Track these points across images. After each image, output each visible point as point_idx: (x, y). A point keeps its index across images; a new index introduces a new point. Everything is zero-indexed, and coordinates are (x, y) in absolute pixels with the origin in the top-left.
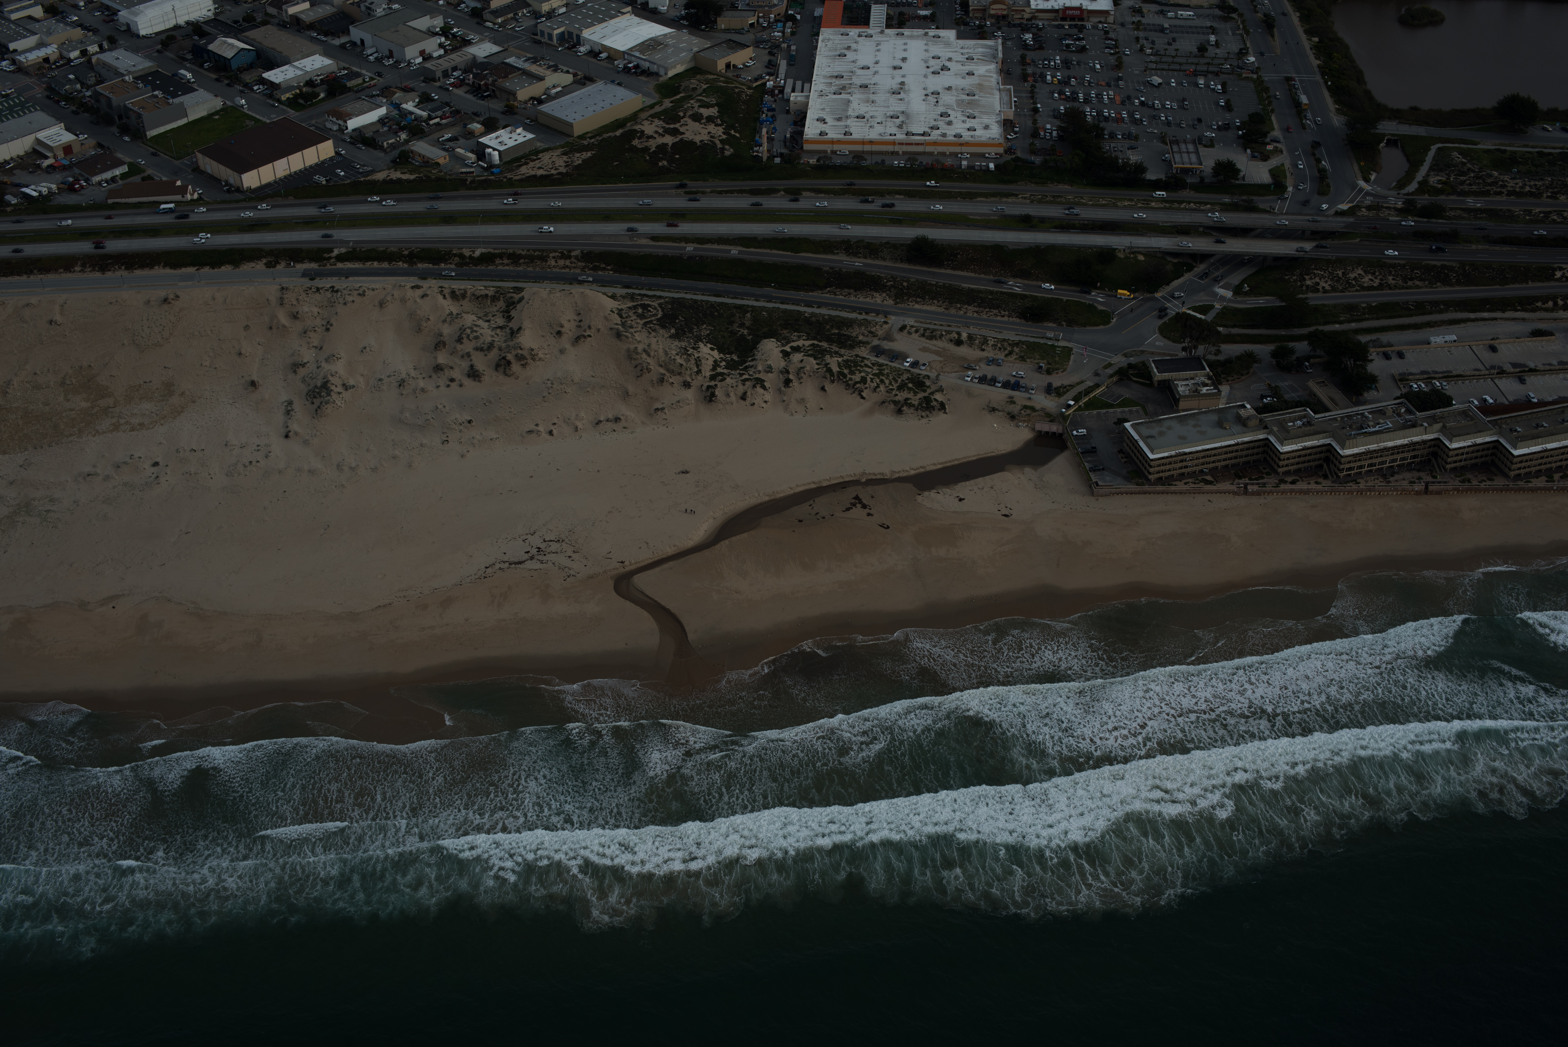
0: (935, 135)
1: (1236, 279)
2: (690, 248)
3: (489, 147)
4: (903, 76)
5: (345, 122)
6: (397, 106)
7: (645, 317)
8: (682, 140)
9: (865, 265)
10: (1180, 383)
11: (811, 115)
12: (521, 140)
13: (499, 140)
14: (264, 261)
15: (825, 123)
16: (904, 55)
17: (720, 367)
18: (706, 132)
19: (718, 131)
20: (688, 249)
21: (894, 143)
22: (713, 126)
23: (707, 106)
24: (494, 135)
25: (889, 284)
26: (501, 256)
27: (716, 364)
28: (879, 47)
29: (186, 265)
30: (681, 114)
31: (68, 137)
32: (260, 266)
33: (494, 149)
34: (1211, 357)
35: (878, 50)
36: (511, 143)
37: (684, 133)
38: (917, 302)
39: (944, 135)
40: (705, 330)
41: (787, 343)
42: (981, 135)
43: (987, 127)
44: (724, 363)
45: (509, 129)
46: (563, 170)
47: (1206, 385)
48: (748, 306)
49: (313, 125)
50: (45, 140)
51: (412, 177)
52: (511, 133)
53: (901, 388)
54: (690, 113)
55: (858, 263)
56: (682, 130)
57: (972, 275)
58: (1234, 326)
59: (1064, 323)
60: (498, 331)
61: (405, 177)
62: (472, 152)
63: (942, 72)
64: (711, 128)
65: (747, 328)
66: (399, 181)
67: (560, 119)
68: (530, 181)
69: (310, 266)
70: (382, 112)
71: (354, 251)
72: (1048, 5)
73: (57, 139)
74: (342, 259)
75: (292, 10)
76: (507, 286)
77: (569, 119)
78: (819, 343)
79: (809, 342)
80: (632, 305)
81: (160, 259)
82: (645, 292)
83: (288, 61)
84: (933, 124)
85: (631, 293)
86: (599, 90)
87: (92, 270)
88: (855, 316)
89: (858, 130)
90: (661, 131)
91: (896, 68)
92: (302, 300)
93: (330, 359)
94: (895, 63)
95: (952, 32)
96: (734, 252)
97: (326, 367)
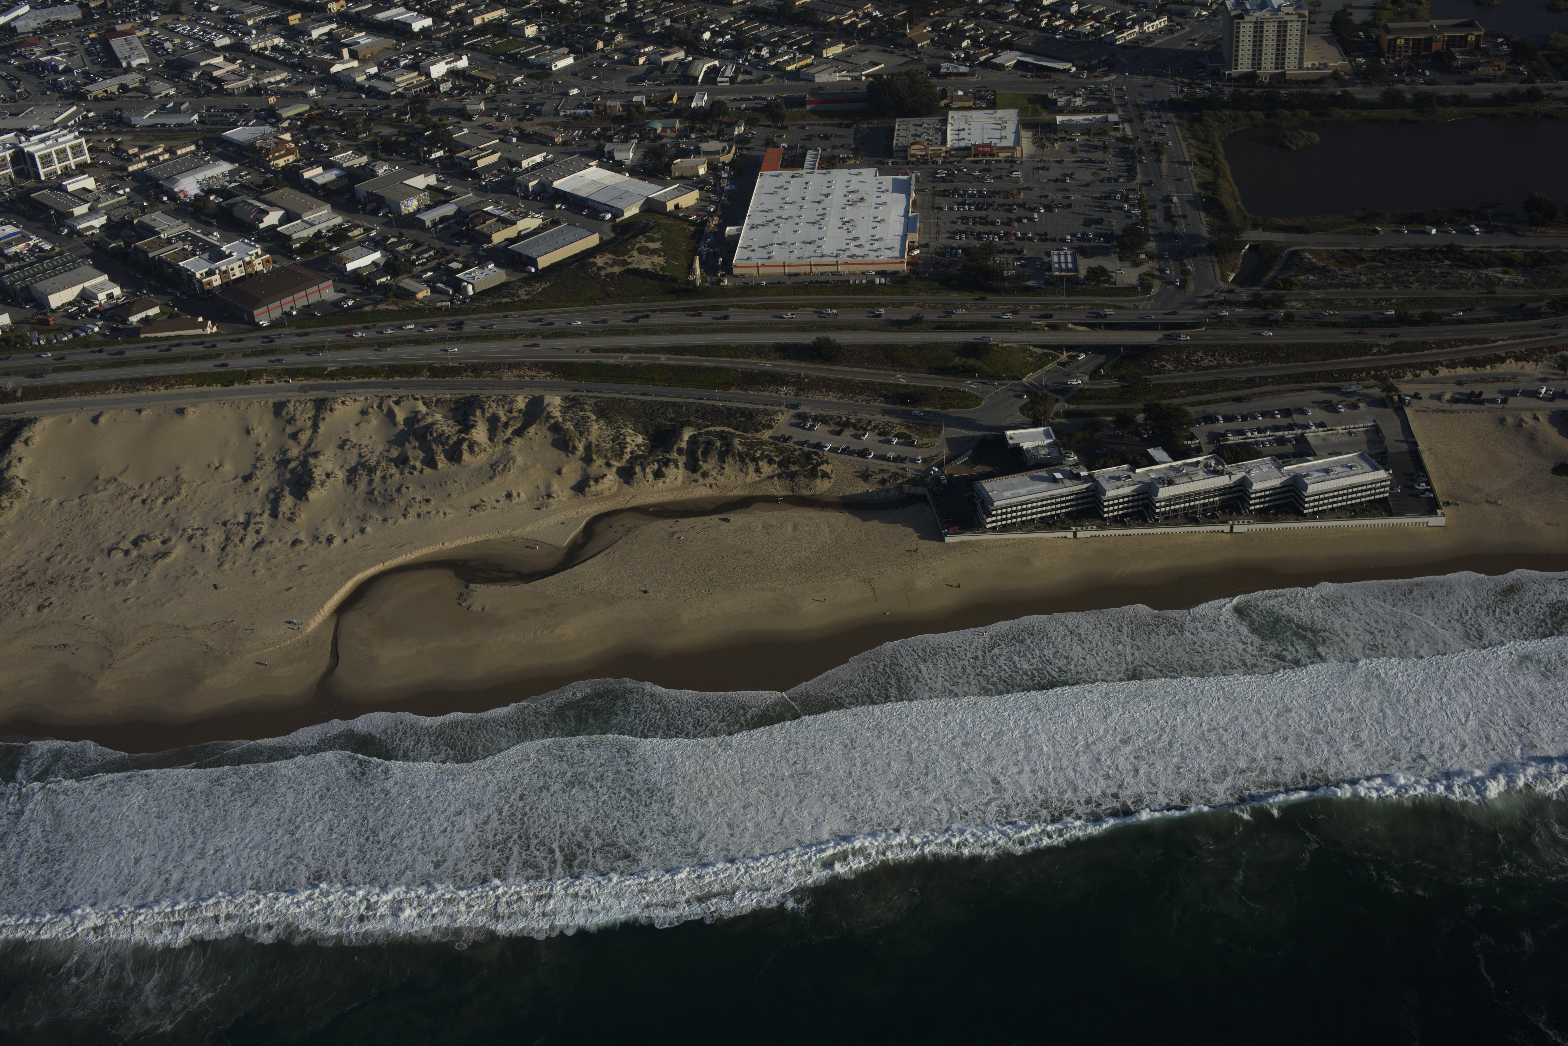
0: (845, 257)
1: (1094, 365)
2: (626, 357)
3: (465, 281)
4: (824, 209)
5: (345, 265)
6: (391, 251)
8: (628, 269)
9: (774, 365)
11: (741, 244)
12: (491, 274)
13: (473, 275)
14: (266, 379)
15: (753, 250)
16: (828, 191)
17: (641, 450)
18: (649, 261)
19: (661, 261)
20: (624, 358)
21: (809, 265)
22: (656, 256)
23: (653, 240)
24: (469, 271)
25: (793, 380)
26: (466, 368)
28: (807, 185)
30: (630, 248)
32: (262, 383)
33: (468, 283)
35: (806, 188)
36: (483, 277)
37: (630, 263)
39: (852, 256)
41: (700, 429)
42: (884, 255)
43: (887, 248)
44: (644, 447)
45: (482, 266)
46: (525, 297)
48: (672, 402)
50: (91, 289)
51: (397, 307)
52: (484, 269)
53: (794, 462)
54: (638, 246)
55: (768, 364)
56: (629, 260)
57: (865, 370)
59: (940, 407)
61: (390, 307)
62: (450, 286)
63: (859, 205)
64: (656, 259)
65: (669, 420)
66: (385, 311)
67: (527, 256)
68: (495, 307)
69: (305, 382)
70: (377, 256)
71: (343, 368)
72: (963, 144)
73: (101, 287)
74: (332, 375)
75: (307, 175)
76: (468, 393)
77: (534, 255)
78: (726, 429)
79: (718, 429)
80: (572, 404)
81: (182, 379)
82: (585, 394)
83: (298, 217)
84: (844, 247)
85: (572, 394)
86: (562, 231)
87: (124, 391)
88: (761, 407)
89: (779, 255)
90: (610, 262)
91: (819, 202)
92: (296, 409)
93: (316, 455)
94: (819, 198)
95: (873, 171)
96: (663, 359)
97: (312, 461)
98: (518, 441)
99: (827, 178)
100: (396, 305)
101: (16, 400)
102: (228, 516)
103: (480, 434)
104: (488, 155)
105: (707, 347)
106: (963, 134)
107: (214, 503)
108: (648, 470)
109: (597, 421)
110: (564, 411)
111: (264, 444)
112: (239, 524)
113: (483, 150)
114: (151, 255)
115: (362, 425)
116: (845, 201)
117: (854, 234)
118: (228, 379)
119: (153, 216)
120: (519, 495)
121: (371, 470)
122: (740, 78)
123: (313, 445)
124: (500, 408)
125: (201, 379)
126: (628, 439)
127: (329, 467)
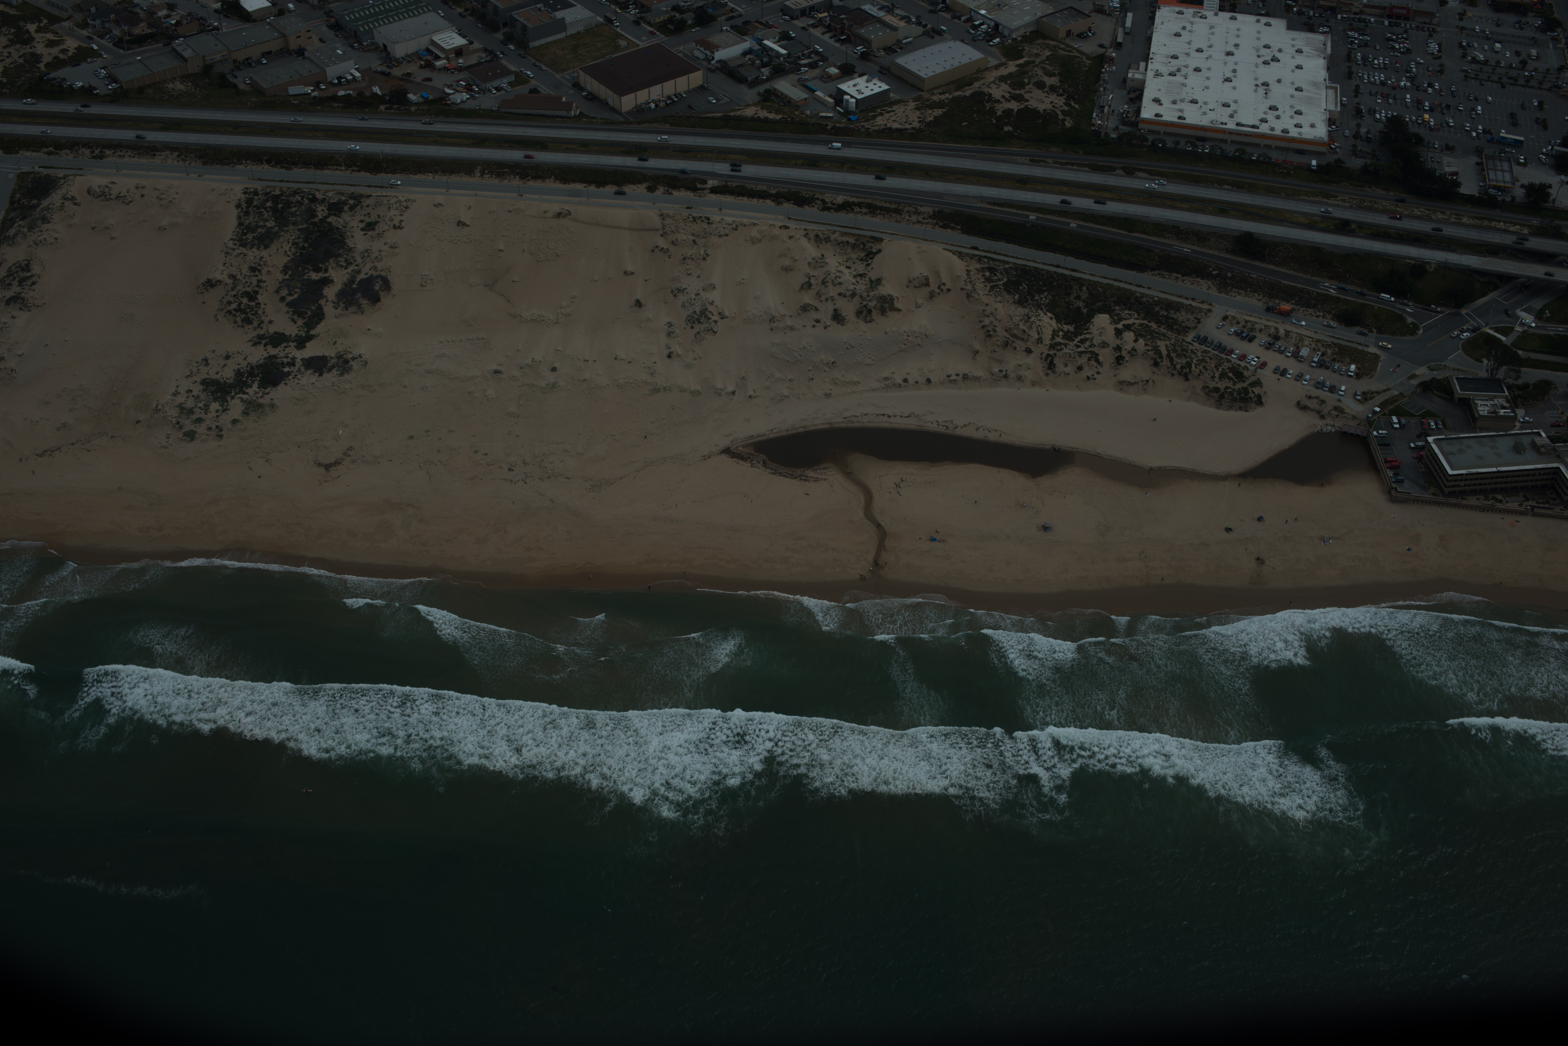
0: (1264, 129)
1: (1538, 304)
2: (1033, 217)
3: (847, 94)
4: (1236, 64)
5: (713, 53)
6: (760, 42)
7: (992, 281)
8: (1026, 107)
9: (1193, 251)
10: (1479, 402)
11: (1148, 94)
12: (877, 90)
13: (858, 88)
14: (644, 185)
15: (1161, 104)
16: (1237, 41)
17: (1059, 336)
18: (1049, 100)
19: (1060, 101)
20: (1031, 217)
21: (1224, 131)
22: (1055, 96)
23: (1050, 75)
24: (851, 83)
25: (1214, 273)
26: (860, 205)
27: (1055, 334)
28: (1213, 30)
29: (574, 181)
30: (1026, 81)
31: (459, 41)
32: (641, 189)
33: (852, 97)
34: (1510, 381)
35: (1213, 34)
36: (868, 93)
37: (1028, 101)
38: (1239, 294)
39: (1272, 129)
40: (1044, 298)
41: (1120, 320)
42: (1308, 133)
43: (1313, 126)
44: (1061, 333)
45: (865, 77)
46: (916, 125)
47: (1504, 408)
48: (1084, 279)
49: (681, 52)
50: (439, 42)
51: (778, 117)
52: (867, 81)
53: (1223, 376)
54: (1035, 80)
55: (1187, 249)
56: (1027, 96)
57: (1291, 272)
58: (1534, 351)
59: (1375, 330)
60: (858, 279)
61: (771, 116)
62: (831, 96)
63: (1272, 64)
64: (1053, 97)
65: (1083, 301)
66: (766, 120)
67: (913, 73)
68: (885, 133)
70: (746, 46)
74: (716, 191)
77: (922, 74)
78: (1148, 324)
79: (1139, 321)
80: (981, 266)
81: (551, 172)
84: (1262, 117)
85: (980, 255)
87: (491, 176)
88: (1183, 301)
89: (1191, 116)
91: (1227, 54)
94: (1228, 49)
95: (1282, 23)
96: (1074, 226)
99: (1234, 24)
100: (777, 113)
116: (1254, 55)
117: (1270, 100)
118: (603, 178)
125: (571, 174)
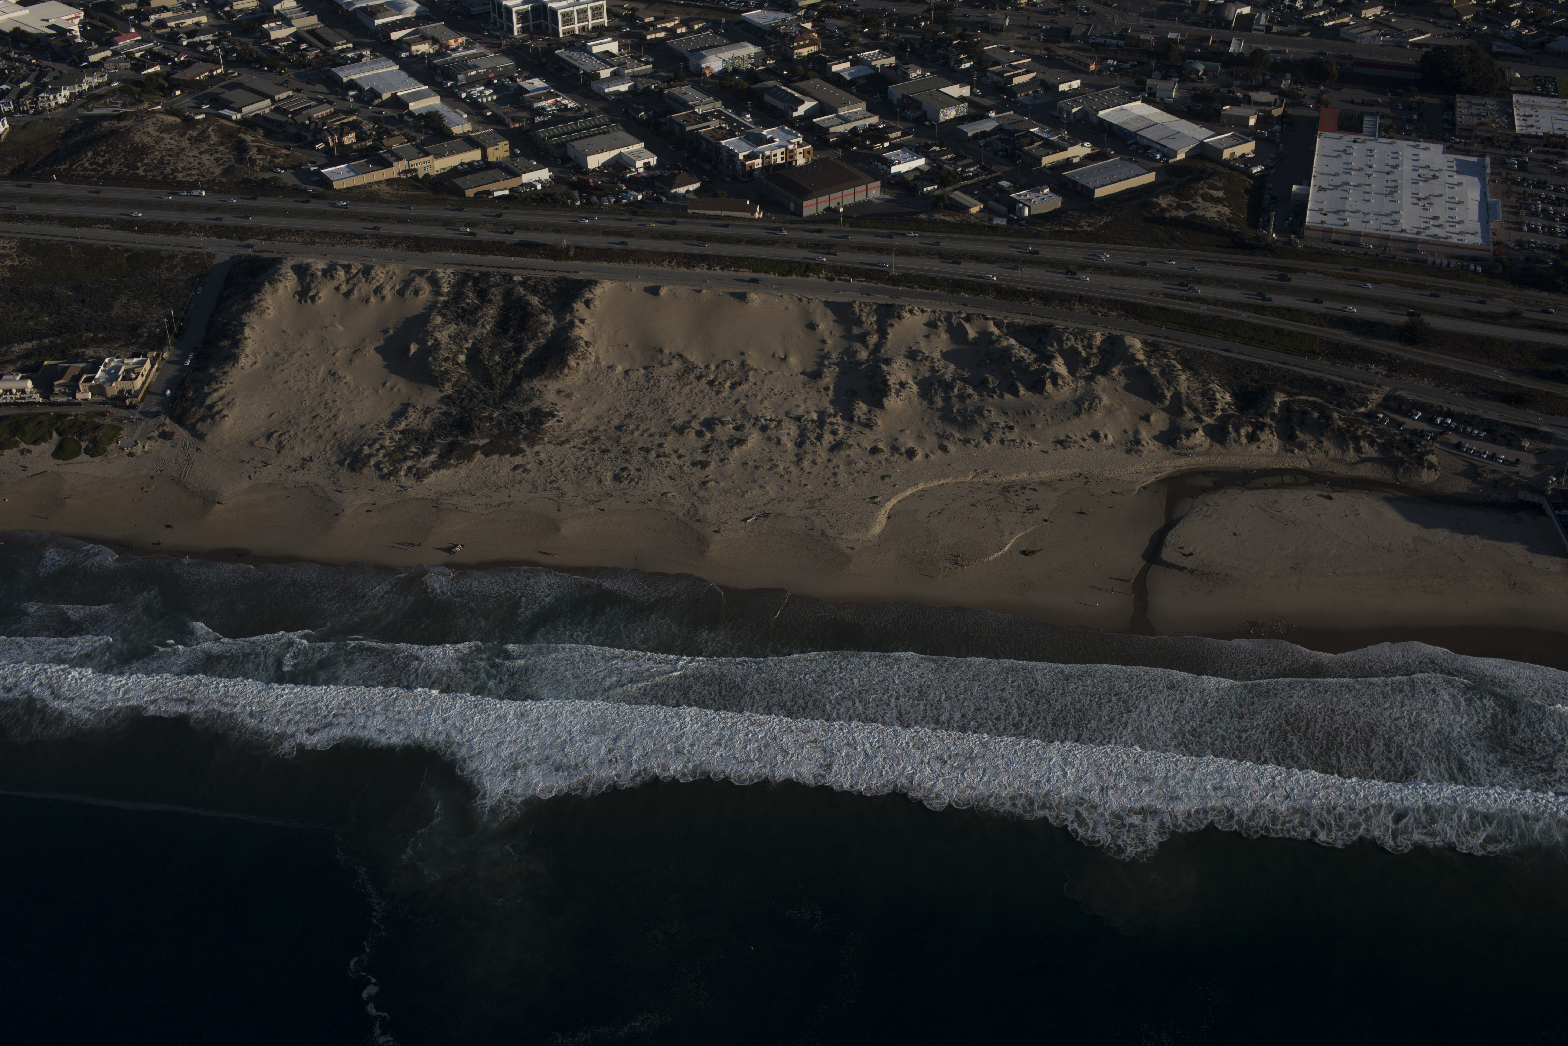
0: (1426, 235)
2: (1205, 308)
3: (1019, 202)
4: (1397, 181)
5: (889, 167)
6: (934, 159)
8: (1193, 215)
9: (1362, 341)
11: (1312, 206)
13: (1029, 197)
14: (825, 275)
15: (1325, 214)
17: (1232, 409)
18: (1215, 210)
19: (1226, 211)
20: (1201, 308)
21: (1387, 237)
23: (1216, 188)
24: (1023, 192)
25: (1383, 359)
26: (1033, 294)
28: (1372, 153)
29: (758, 271)
30: (1192, 193)
32: (821, 279)
33: (1024, 205)
35: (1371, 156)
37: (1195, 210)
39: (1434, 236)
42: (1467, 240)
43: (1474, 234)
45: (1036, 189)
46: (1087, 229)
48: (1254, 362)
50: (627, 156)
51: (953, 220)
52: (1038, 192)
54: (1201, 192)
55: (1356, 340)
56: (1194, 206)
57: (1460, 360)
59: (1545, 411)
61: (947, 219)
62: (1004, 205)
63: (1431, 181)
64: (1220, 208)
65: (1256, 381)
66: (942, 222)
67: (1082, 186)
68: (1058, 235)
69: (865, 283)
70: (921, 162)
71: (905, 275)
72: (1532, 131)
73: (638, 155)
74: (894, 281)
75: (835, 68)
76: (1039, 321)
77: (1091, 185)
78: (1320, 401)
79: (1311, 399)
80: (1152, 349)
81: (737, 262)
82: (1162, 340)
83: (835, 111)
84: (1423, 225)
85: (1151, 339)
86: (1115, 164)
87: (679, 265)
88: (1353, 383)
89: (1354, 224)
90: (1175, 205)
91: (1388, 173)
92: (861, 310)
93: (888, 362)
94: (1388, 169)
95: (1439, 147)
96: (1244, 316)
97: (885, 368)
98: (1101, 380)
99: (1392, 148)
100: (953, 216)
101: (569, 258)
102: (800, 411)
103: (1060, 366)
104: (1023, 74)
105: (1289, 310)
106: (1531, 121)
107: (783, 395)
108: (1243, 432)
109: (1183, 371)
110: (1148, 355)
111: (829, 342)
112: (812, 421)
113: (1016, 68)
114: (688, 129)
115: (932, 337)
116: (1415, 175)
117: (1432, 212)
118: (787, 268)
119: (684, 89)
120: (1106, 436)
121: (948, 387)
122: (1275, 29)
123: (883, 351)
124: (1079, 343)
125: (757, 264)
126: (1218, 396)
127: (903, 377)
